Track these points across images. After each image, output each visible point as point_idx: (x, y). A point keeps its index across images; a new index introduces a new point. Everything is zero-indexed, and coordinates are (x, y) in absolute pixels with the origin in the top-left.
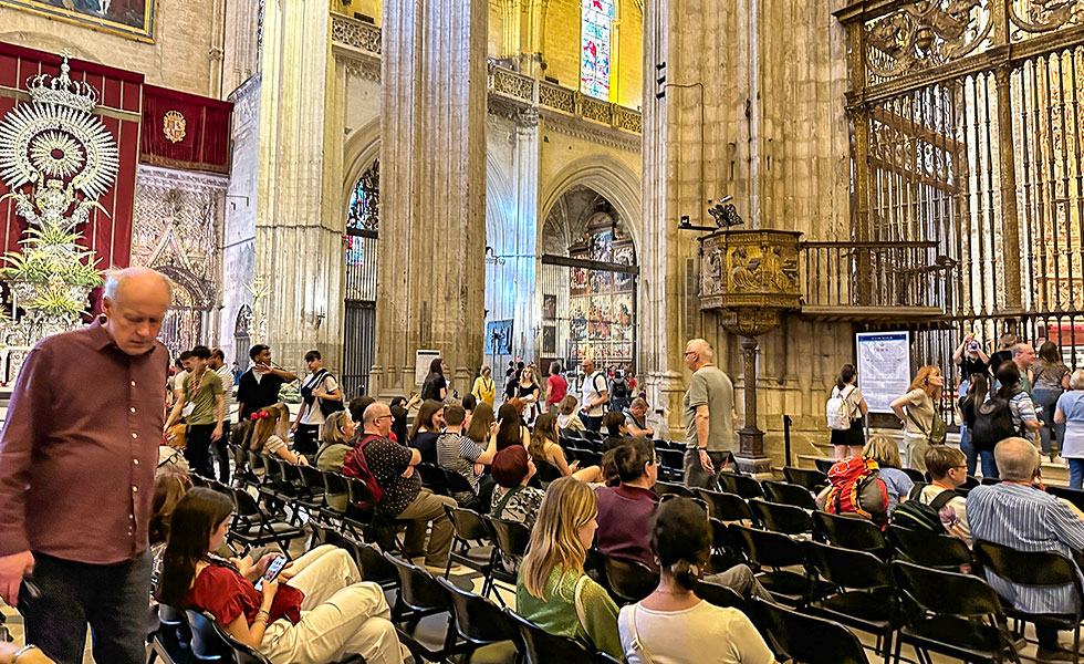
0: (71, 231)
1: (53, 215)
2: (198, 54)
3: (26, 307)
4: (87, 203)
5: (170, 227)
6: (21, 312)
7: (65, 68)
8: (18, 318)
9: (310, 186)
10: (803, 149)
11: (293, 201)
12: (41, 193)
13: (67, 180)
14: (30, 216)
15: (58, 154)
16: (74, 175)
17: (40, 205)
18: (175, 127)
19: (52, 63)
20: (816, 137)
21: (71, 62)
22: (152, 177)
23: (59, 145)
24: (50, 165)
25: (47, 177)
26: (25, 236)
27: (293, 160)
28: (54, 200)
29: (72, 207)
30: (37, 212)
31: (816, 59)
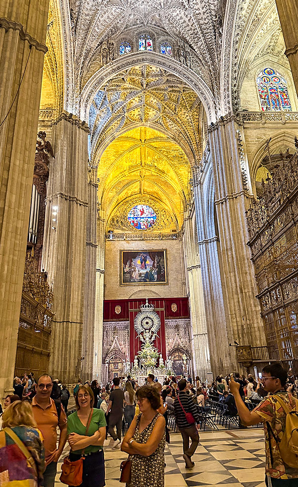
0: (152, 343)
1: (147, 339)
2: (179, 284)
3: (143, 365)
4: (154, 335)
5: (177, 336)
6: (142, 366)
7: (147, 301)
8: (141, 368)
9: (204, 322)
10: (256, 325)
11: (201, 327)
12: (145, 334)
13: (150, 329)
14: (143, 340)
15: (147, 323)
16: (151, 328)
17: (145, 337)
18: (174, 308)
19: (144, 301)
20: (258, 323)
21: (148, 299)
22: (171, 322)
23: (147, 321)
24: (146, 326)
25: (146, 330)
26: (142, 346)
27: (200, 315)
28: (147, 335)
29: (152, 336)
30: (144, 339)
31: (255, 306)
